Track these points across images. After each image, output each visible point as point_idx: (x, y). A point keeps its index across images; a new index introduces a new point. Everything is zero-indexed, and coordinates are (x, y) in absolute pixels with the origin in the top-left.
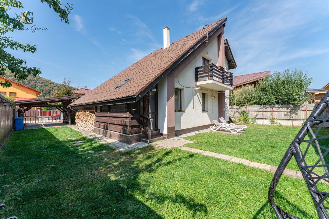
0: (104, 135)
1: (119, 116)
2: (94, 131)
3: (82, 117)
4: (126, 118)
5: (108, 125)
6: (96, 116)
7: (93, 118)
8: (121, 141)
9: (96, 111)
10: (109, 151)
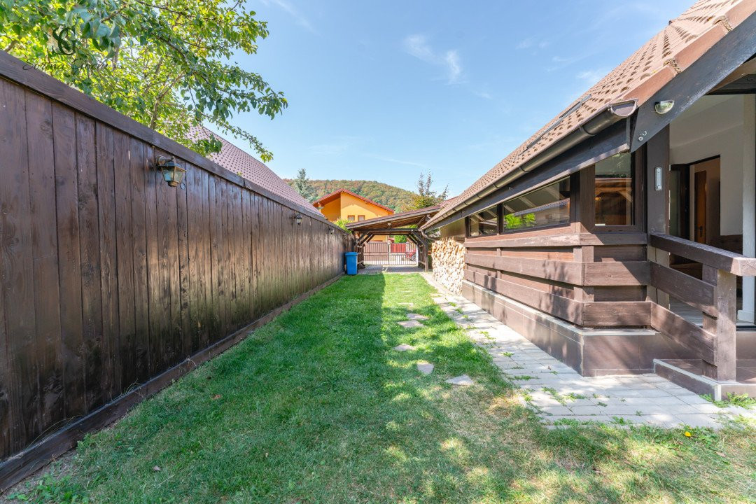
0: (486, 307)
1: (532, 244)
2: (464, 290)
3: (442, 254)
4: (569, 249)
5: (496, 276)
6: (468, 248)
7: (462, 255)
8: (543, 346)
9: (468, 236)
10: (481, 388)
